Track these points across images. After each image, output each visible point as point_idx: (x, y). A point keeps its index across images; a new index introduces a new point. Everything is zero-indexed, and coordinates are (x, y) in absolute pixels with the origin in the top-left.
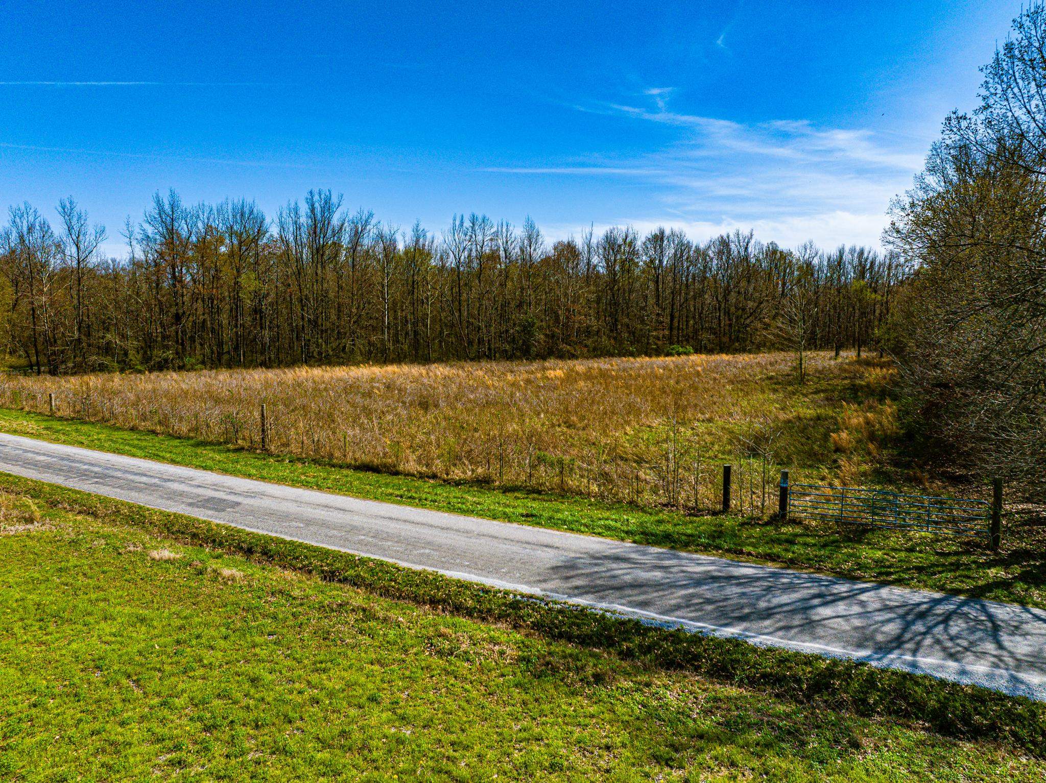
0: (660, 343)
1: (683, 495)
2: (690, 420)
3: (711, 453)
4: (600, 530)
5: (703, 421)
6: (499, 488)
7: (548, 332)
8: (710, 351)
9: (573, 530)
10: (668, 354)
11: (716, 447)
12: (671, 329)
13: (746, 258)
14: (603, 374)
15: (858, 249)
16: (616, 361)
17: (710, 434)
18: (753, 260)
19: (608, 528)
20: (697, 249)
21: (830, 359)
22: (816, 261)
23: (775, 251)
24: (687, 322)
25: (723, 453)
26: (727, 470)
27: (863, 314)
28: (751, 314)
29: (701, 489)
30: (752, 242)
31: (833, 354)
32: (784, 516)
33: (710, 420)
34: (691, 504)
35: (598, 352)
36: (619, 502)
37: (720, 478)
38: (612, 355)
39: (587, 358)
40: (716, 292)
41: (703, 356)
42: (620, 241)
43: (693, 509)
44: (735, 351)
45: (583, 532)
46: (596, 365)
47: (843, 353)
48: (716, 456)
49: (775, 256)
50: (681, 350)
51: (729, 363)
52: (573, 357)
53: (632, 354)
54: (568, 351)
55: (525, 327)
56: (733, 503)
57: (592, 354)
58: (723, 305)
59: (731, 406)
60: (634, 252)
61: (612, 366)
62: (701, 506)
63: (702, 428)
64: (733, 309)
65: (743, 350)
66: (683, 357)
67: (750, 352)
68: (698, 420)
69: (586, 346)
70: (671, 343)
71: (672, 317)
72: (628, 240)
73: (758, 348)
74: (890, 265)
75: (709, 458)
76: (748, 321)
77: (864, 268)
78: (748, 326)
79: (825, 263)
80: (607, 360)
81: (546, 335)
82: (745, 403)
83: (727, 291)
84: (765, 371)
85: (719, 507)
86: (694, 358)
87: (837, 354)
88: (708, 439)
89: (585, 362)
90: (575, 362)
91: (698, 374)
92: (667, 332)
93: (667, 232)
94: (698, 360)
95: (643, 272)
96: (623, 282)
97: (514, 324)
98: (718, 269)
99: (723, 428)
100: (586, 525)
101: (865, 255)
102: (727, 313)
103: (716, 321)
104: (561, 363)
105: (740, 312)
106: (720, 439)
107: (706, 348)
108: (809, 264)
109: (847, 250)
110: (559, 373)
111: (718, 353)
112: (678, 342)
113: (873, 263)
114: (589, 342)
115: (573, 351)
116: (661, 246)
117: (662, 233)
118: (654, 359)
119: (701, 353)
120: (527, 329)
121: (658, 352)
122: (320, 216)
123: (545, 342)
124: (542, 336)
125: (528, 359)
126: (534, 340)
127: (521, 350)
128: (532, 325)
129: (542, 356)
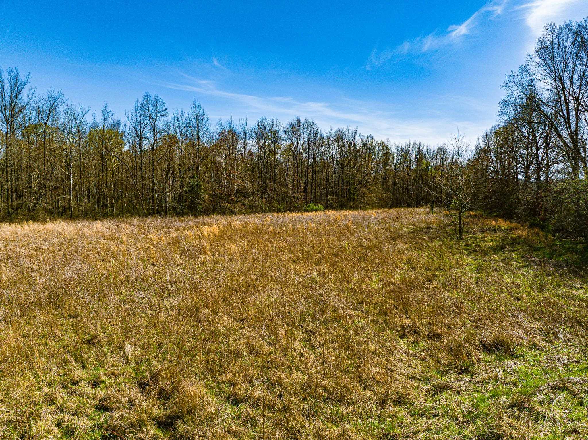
0: (299, 202)
7: (211, 193)
8: (335, 208)
10: (306, 211)
15: (418, 143)
16: (269, 216)
23: (372, 141)
30: (357, 134)
35: (253, 209)
38: (264, 211)
39: (245, 214)
42: (268, 129)
46: (251, 220)
49: (372, 144)
50: (315, 207)
52: (233, 213)
53: (279, 211)
54: (229, 209)
55: (192, 189)
57: (249, 211)
58: (341, 176)
60: (278, 138)
61: (266, 220)
66: (316, 213)
69: (244, 204)
70: (307, 202)
72: (273, 130)
73: (365, 206)
78: (359, 190)
80: (261, 215)
81: (210, 195)
89: (242, 217)
90: (234, 217)
92: (304, 195)
93: (303, 121)
101: (421, 148)
102: (344, 181)
104: (221, 218)
109: (412, 144)
112: (312, 202)
114: (246, 201)
115: (233, 208)
117: (299, 121)
120: (194, 190)
121: (298, 209)
122: (9, 91)
123: (209, 200)
124: (207, 196)
125: (195, 216)
126: (200, 199)
127: (189, 207)
128: (199, 186)
129: (207, 213)
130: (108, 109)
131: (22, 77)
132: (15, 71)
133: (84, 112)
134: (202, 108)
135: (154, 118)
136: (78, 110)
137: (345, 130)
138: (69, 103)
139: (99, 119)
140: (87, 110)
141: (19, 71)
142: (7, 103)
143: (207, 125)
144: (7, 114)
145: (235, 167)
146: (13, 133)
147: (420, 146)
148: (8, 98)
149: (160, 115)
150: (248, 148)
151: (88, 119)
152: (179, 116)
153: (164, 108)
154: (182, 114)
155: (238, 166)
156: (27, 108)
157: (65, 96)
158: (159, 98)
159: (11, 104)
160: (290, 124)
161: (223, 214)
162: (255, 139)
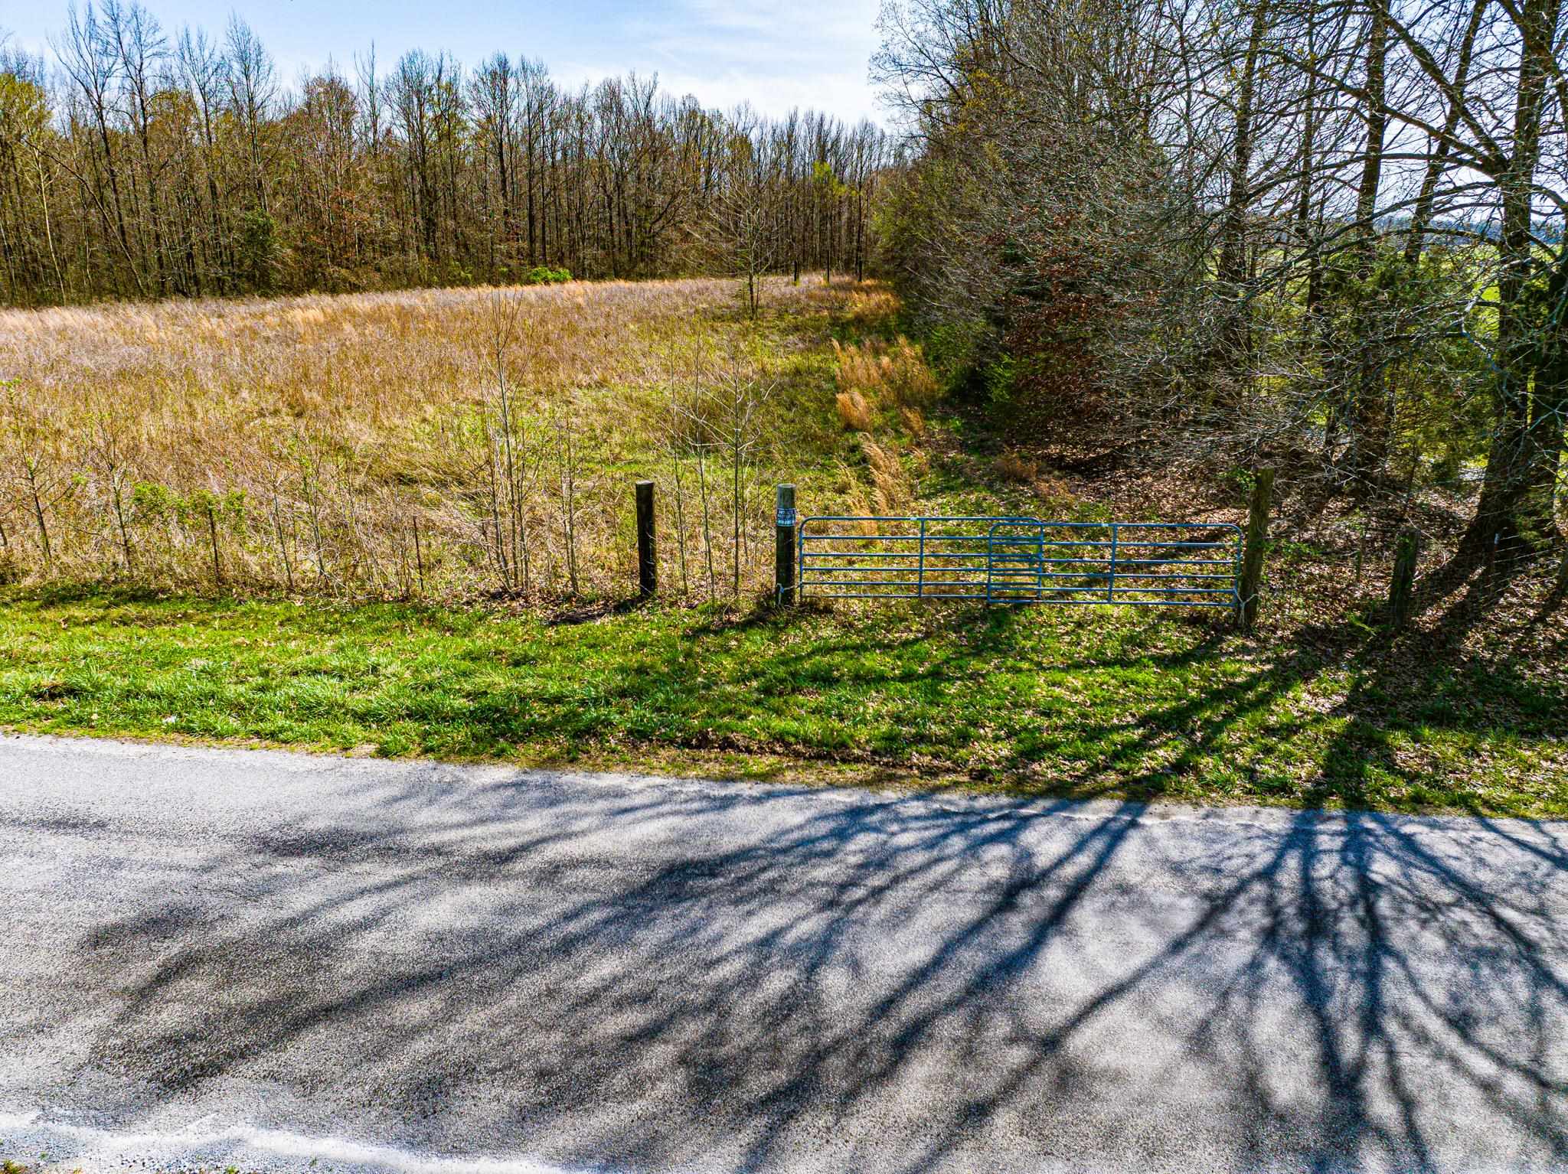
0: (513, 263)
1: (539, 562)
2: (562, 387)
3: (604, 452)
4: (281, 721)
5: (589, 386)
6: (31, 596)
7: (299, 243)
8: (600, 277)
9: (190, 731)
10: (529, 282)
11: (616, 437)
12: (532, 241)
13: (649, 121)
14: (405, 315)
15: (817, 118)
16: (432, 293)
17: (604, 411)
18: (658, 126)
19: (308, 710)
20: (567, 102)
21: (787, 284)
22: (754, 136)
23: (693, 113)
24: (559, 230)
25: (631, 449)
26: (645, 497)
27: (824, 219)
28: (661, 216)
29: (586, 545)
30: (657, 94)
31: (792, 277)
32: (788, 596)
33: (601, 384)
34: (561, 586)
35: (403, 279)
36: (375, 599)
37: (628, 515)
38: (429, 285)
40: (602, 174)
41: (588, 284)
42: (429, 79)
43: (568, 599)
44: (641, 277)
45: (220, 736)
46: (394, 301)
47: (804, 279)
48: (617, 458)
49: (694, 119)
50: (550, 275)
51: (631, 292)
52: (354, 289)
53: (465, 283)
54: (345, 280)
55: (253, 234)
56: (665, 569)
57: (391, 284)
58: (615, 199)
59: (640, 358)
60: (456, 102)
61: (424, 301)
62: (586, 590)
63: (584, 400)
64: (631, 207)
65: (653, 276)
66: (555, 287)
67: (662, 277)
68: (579, 386)
69: (378, 270)
70: (533, 264)
71: (532, 219)
72: (444, 81)
73: (675, 272)
74: (862, 141)
75: (602, 462)
76: (657, 227)
77: (824, 146)
78: (657, 234)
79: (769, 139)
81: (296, 249)
82: (664, 352)
83: (621, 176)
84: (691, 302)
85: (631, 587)
86: (573, 286)
87: (796, 278)
88: (599, 421)
89: (374, 296)
90: (356, 297)
91: (579, 307)
92: (525, 245)
93: (514, 64)
94: (579, 290)
95: (477, 138)
96: (439, 157)
97: (230, 230)
98: (605, 136)
99: (628, 398)
100: (239, 709)
101: (826, 127)
102: (623, 213)
103: (605, 226)
104: (327, 299)
105: (642, 213)
106: (623, 420)
107: (591, 272)
108: (745, 141)
109: (801, 117)
110: (314, 314)
111: (612, 280)
112: (546, 264)
113: (837, 140)
114: (384, 263)
115: (353, 279)
116: (503, 92)
117: (503, 64)
118: (503, 290)
119: (583, 279)
120: (257, 237)
121: (511, 279)
123: (296, 262)
124: (289, 251)
125: (266, 295)
126: (275, 259)
127: (250, 278)
128: (267, 230)
129: (293, 289)
135: (137, 62)
137: (626, 84)
143: (271, 77)
145: (350, 180)
147: (822, 120)
149: (150, 52)
150: (382, 128)
152: (194, 44)
153: (159, 36)
154: (201, 38)
155: (357, 178)
158: (141, 8)
160: (481, 71)
161: (334, 291)
162: (397, 108)
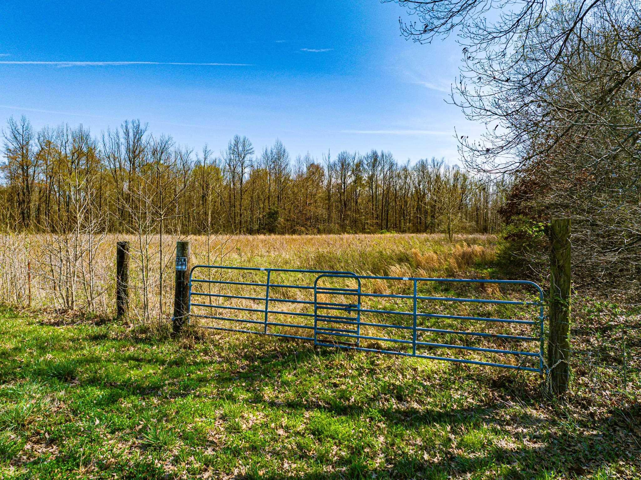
12: (382, 220)
24: (394, 216)
71: (383, 212)
81: (286, 219)
92: (378, 221)
112: (387, 229)
122: (132, 138)
130: (208, 149)
131: (142, 127)
132: (137, 122)
133: (189, 152)
134: (283, 146)
135: (243, 155)
136: (183, 151)
138: (177, 145)
139: (201, 157)
140: (191, 150)
141: (140, 121)
142: (131, 147)
143: (288, 160)
144: (131, 156)
146: (134, 169)
148: (131, 143)
149: (247, 153)
151: (193, 158)
156: (146, 150)
157: (173, 139)
158: (246, 139)
159: (134, 147)
